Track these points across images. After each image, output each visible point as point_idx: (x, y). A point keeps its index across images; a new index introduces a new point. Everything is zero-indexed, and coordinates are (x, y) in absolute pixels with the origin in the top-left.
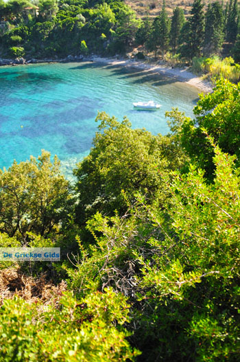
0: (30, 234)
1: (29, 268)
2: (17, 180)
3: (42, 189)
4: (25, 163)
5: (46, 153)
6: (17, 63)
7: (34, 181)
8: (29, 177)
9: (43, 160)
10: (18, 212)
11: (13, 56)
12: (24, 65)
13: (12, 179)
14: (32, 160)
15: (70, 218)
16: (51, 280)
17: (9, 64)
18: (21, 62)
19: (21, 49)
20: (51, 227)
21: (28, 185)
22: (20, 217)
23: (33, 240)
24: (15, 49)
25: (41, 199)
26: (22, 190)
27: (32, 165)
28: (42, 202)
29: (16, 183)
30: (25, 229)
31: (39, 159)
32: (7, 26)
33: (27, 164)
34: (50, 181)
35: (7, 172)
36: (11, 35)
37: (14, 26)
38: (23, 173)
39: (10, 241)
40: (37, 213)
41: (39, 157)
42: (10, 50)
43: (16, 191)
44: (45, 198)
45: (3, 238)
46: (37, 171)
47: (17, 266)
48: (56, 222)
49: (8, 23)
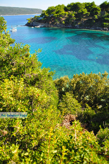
0: (87, 105)
1: (81, 119)
2: (90, 80)
3: (99, 88)
4: (95, 74)
5: (106, 73)
6: (104, 30)
7: (97, 83)
8: (95, 81)
9: (104, 76)
10: (85, 94)
11: (103, 26)
12: (107, 31)
13: (88, 79)
14: (99, 74)
15: (107, 106)
16: (88, 128)
17: (100, 30)
18: (106, 30)
19: (107, 24)
20: (96, 106)
21: (94, 84)
22: (85, 96)
23: (87, 108)
24: (105, 23)
25: (97, 92)
26: (90, 85)
27: (99, 76)
28: (97, 93)
29: (89, 82)
30: (85, 102)
31: (102, 75)
32: (104, 13)
33: (96, 75)
34: (104, 86)
35: (87, 76)
36: (105, 17)
37: (107, 13)
38: (93, 78)
39: (78, 104)
40: (92, 98)
41: (103, 74)
42: (103, 24)
43: (88, 85)
44: (99, 92)
45: (76, 102)
46: (100, 80)
47: (77, 116)
48: (99, 105)
49: (105, 12)
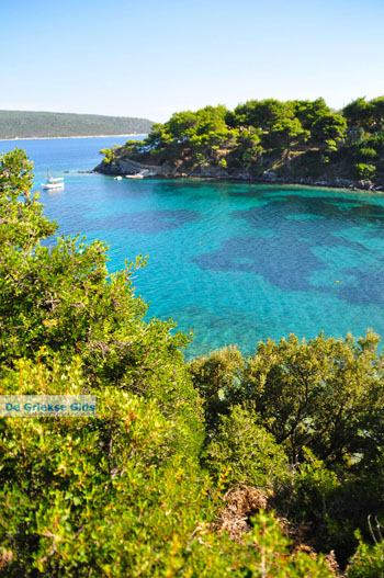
0: (308, 452)
1: (286, 503)
2: (317, 362)
3: (350, 390)
4: (335, 342)
5: (373, 335)
6: (361, 187)
7: (340, 373)
8: (336, 364)
9: (365, 345)
10: (300, 410)
11: (356, 176)
13: (309, 358)
14: (347, 340)
15: (380, 454)
16: (313, 540)
17: (347, 187)
18: (366, 187)
19: (372, 168)
20: (340, 455)
21: (331, 376)
22: (299, 420)
23: (310, 462)
24: (362, 166)
25: (342, 405)
26: (319, 380)
27: (347, 348)
28: (342, 409)
29: (314, 367)
30: (300, 439)
31: (359, 342)
32: (359, 134)
33: (338, 344)
34: (367, 382)
35: (305, 346)
36: (362, 146)
37: (369, 134)
38: (328, 355)
39: (274, 448)
40: (327, 424)
41: (361, 338)
42: (355, 168)
43: (310, 378)
44: (350, 405)
45: (266, 441)
46: (351, 359)
47: (271, 492)
48: (352, 451)
49: (362, 130)
